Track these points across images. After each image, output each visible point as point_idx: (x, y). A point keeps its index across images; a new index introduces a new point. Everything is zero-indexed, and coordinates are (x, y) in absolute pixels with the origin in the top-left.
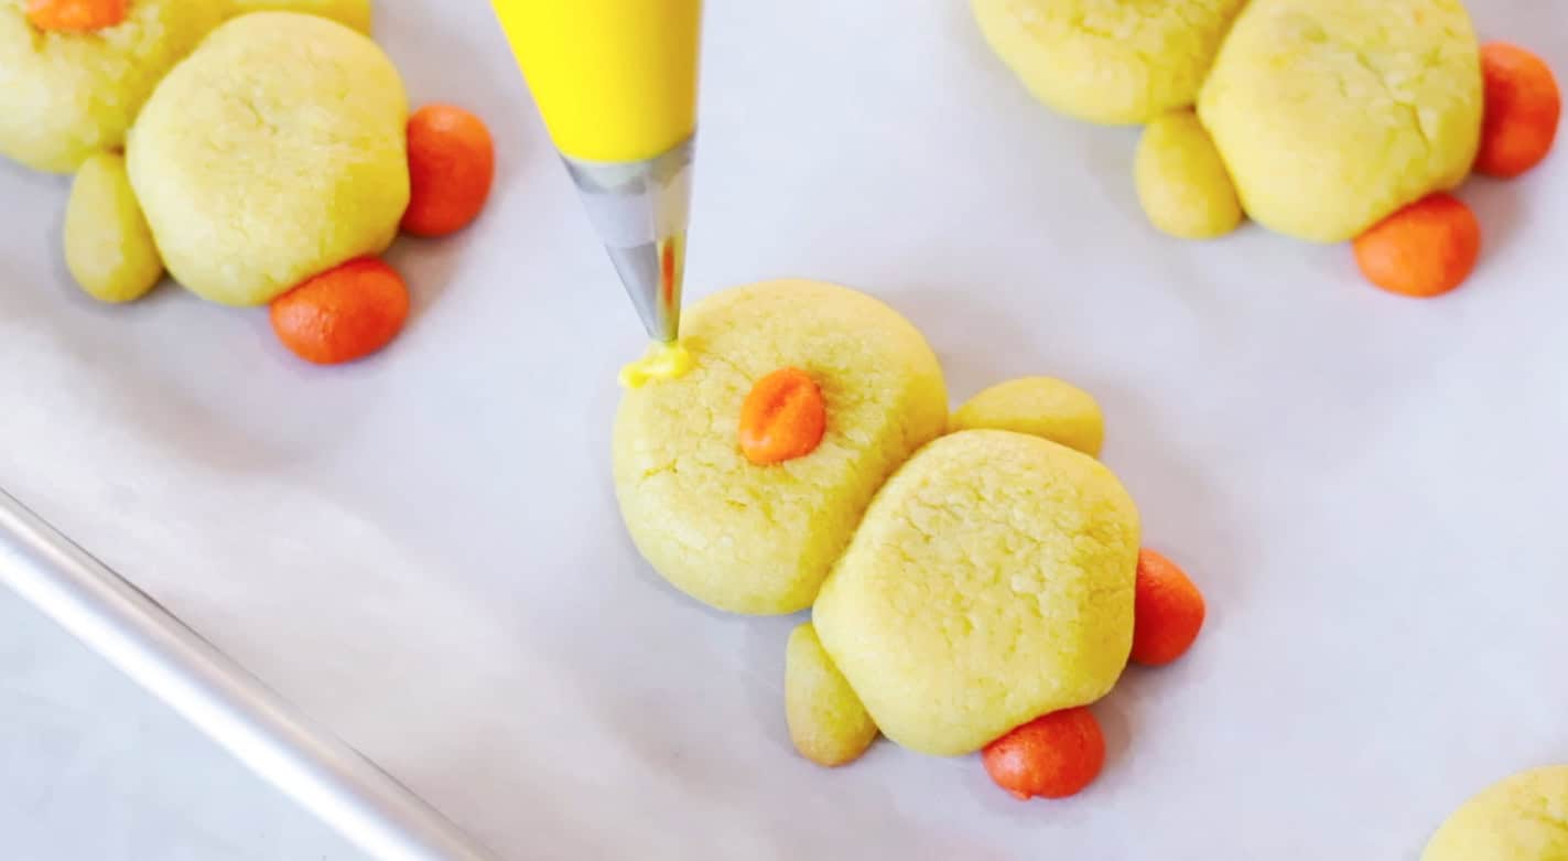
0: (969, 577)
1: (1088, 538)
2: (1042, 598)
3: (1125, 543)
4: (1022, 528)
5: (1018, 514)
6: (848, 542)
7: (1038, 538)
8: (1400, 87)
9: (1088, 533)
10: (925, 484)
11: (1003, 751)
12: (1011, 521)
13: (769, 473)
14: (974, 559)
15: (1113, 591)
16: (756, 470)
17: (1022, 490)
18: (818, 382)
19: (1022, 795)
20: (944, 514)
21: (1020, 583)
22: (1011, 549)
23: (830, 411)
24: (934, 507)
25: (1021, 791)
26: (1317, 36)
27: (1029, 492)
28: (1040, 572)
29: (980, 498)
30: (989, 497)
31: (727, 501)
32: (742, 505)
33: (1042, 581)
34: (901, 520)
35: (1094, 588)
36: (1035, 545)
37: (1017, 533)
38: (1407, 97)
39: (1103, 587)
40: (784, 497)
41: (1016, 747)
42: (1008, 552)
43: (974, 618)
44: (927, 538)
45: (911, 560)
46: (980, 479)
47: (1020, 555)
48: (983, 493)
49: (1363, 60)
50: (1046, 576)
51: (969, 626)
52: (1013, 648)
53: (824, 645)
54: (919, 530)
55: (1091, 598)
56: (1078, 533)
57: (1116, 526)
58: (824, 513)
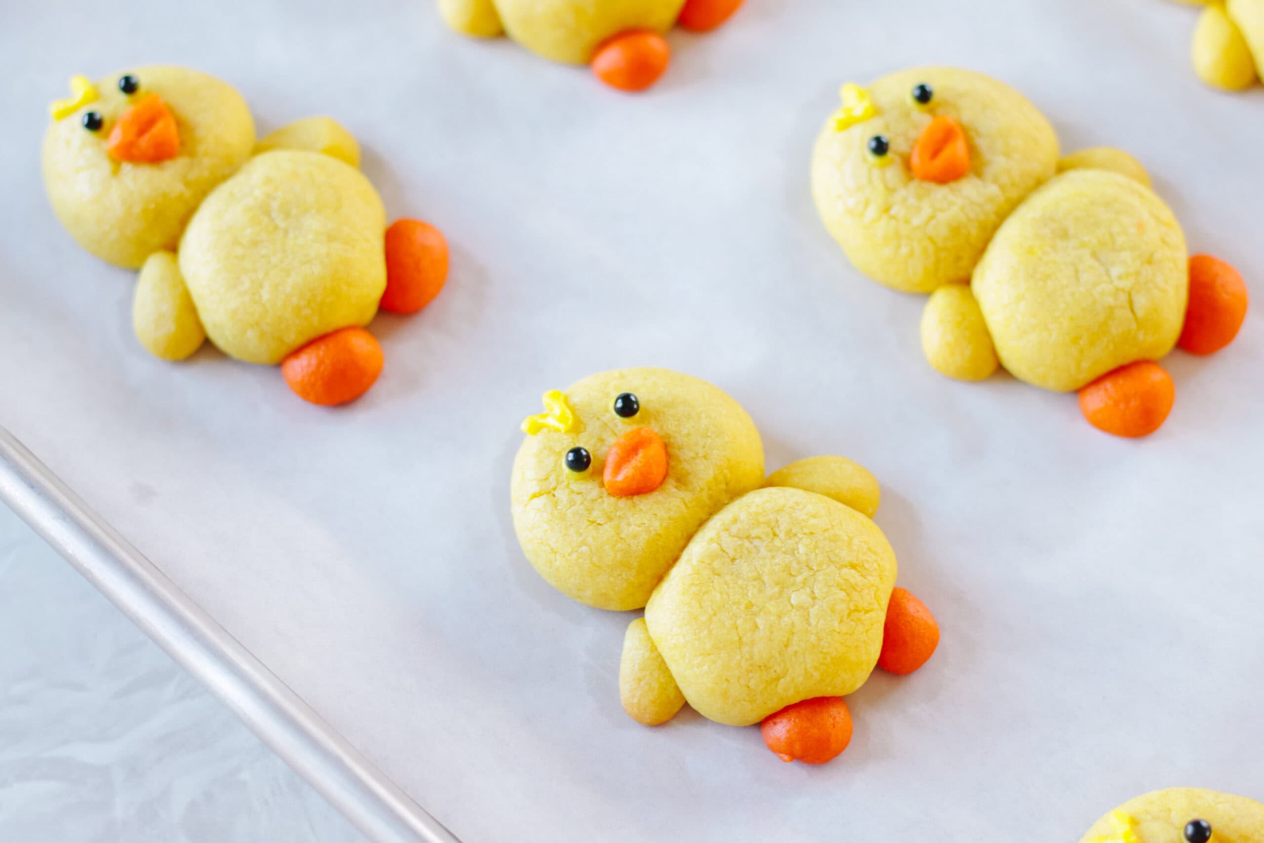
0: (760, 591)
1: (852, 571)
2: (813, 611)
4: (803, 559)
5: (801, 548)
7: (815, 568)
8: (1120, 278)
9: (853, 567)
10: (735, 521)
11: (775, 723)
12: (796, 553)
13: (623, 503)
14: (765, 579)
15: (867, 612)
16: (613, 500)
17: (806, 531)
18: (667, 440)
19: (786, 758)
20: (747, 544)
21: (795, 599)
22: (793, 573)
24: (740, 538)
25: (786, 755)
26: (1065, 235)
27: (811, 533)
28: (813, 592)
29: (775, 535)
30: (782, 535)
31: (589, 521)
32: (599, 524)
33: (814, 598)
34: (715, 546)
35: (852, 608)
36: (811, 573)
37: (799, 563)
38: (1125, 284)
39: (860, 609)
40: (631, 520)
41: (785, 721)
42: (791, 575)
43: (760, 621)
45: (718, 575)
46: (777, 521)
47: (799, 579)
48: (777, 532)
49: (1095, 255)
50: (817, 595)
51: (756, 626)
53: (651, 634)
55: (849, 615)
56: (845, 566)
57: (875, 565)
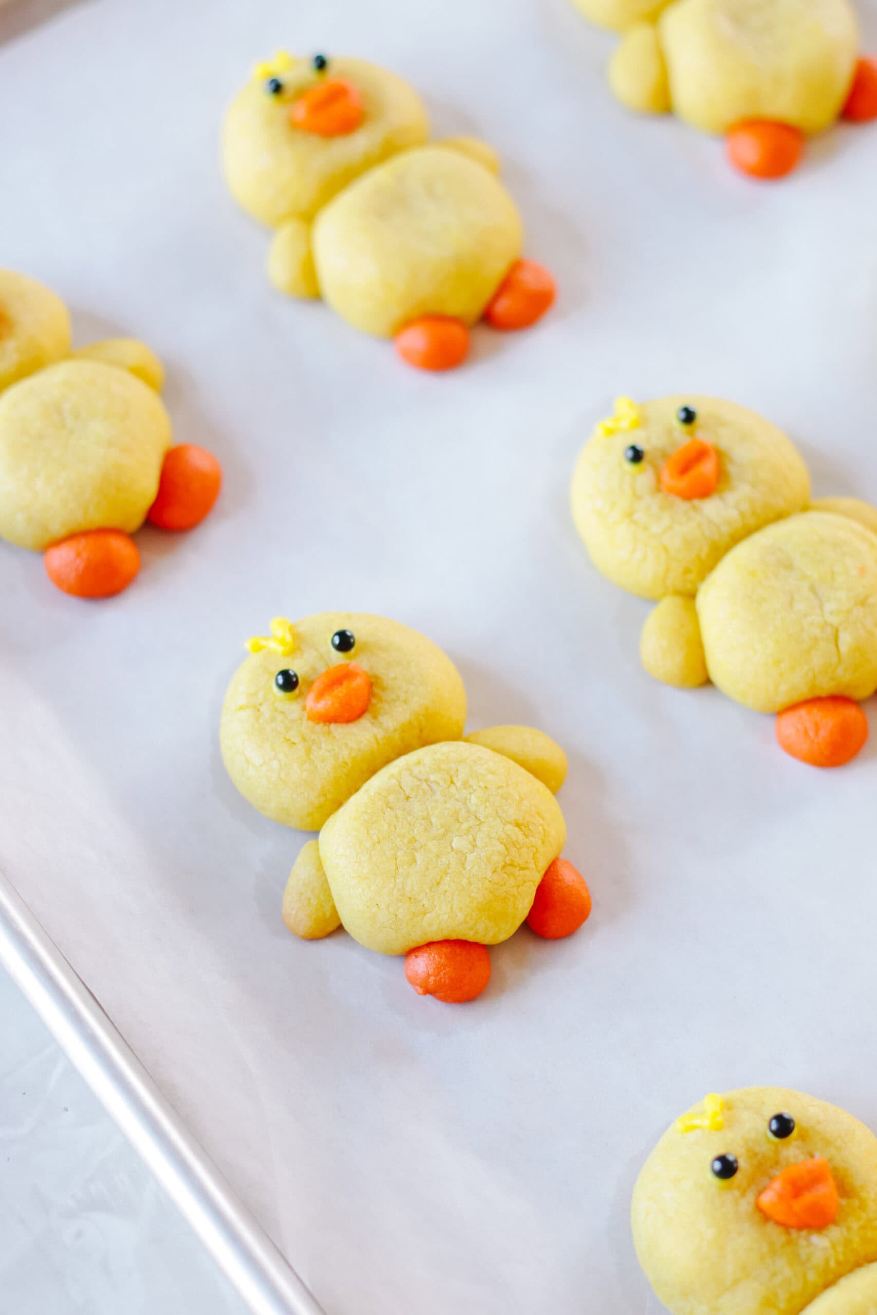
0: (426, 830)
1: (516, 829)
2: (471, 857)
3: (543, 843)
4: (473, 808)
5: (474, 799)
6: (357, 789)
7: (482, 819)
8: (831, 613)
9: (518, 825)
10: (419, 763)
11: (416, 957)
12: (467, 802)
13: (320, 727)
14: (434, 820)
15: (522, 869)
16: (311, 723)
17: (482, 784)
18: (373, 680)
19: (421, 990)
20: (425, 786)
21: (457, 843)
22: (461, 820)
23: (374, 701)
24: (420, 780)
25: (421, 987)
26: (789, 566)
27: (486, 787)
28: (474, 840)
29: (452, 782)
30: (459, 784)
31: (285, 738)
32: (294, 743)
33: (474, 846)
34: (394, 781)
35: (508, 862)
36: (478, 823)
37: (468, 811)
38: (834, 620)
39: (516, 864)
40: (323, 746)
41: (426, 955)
42: (458, 821)
43: (419, 856)
44: (408, 798)
45: (391, 808)
46: (457, 770)
47: (465, 826)
48: (455, 780)
49: (813, 589)
50: (478, 844)
51: (414, 861)
52: (438, 884)
53: (321, 853)
54: (404, 791)
55: (504, 867)
56: (510, 823)
57: (540, 828)
58: (346, 763)
